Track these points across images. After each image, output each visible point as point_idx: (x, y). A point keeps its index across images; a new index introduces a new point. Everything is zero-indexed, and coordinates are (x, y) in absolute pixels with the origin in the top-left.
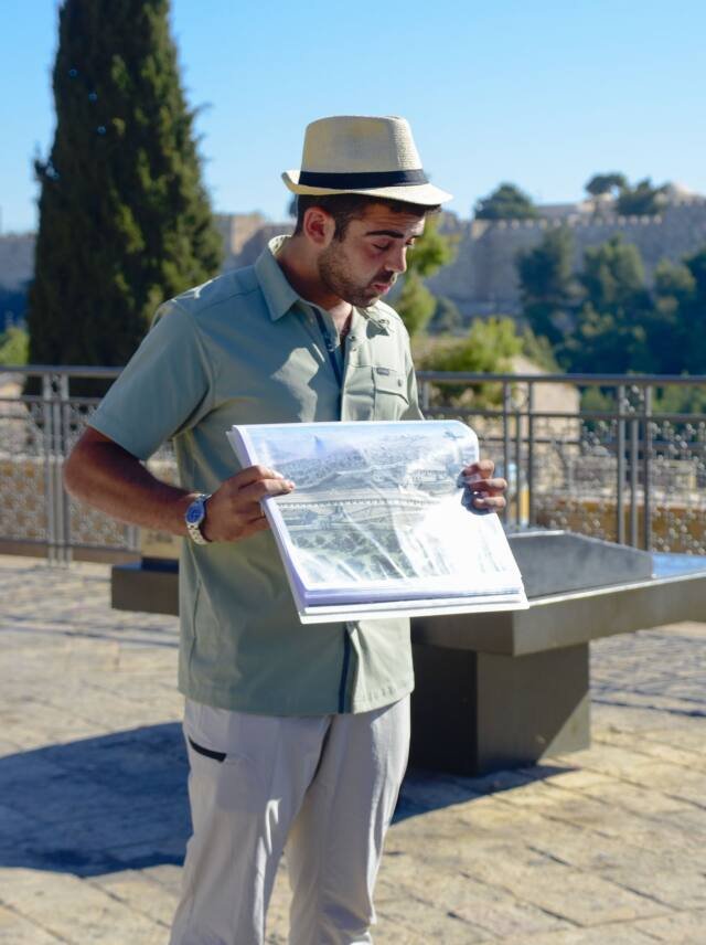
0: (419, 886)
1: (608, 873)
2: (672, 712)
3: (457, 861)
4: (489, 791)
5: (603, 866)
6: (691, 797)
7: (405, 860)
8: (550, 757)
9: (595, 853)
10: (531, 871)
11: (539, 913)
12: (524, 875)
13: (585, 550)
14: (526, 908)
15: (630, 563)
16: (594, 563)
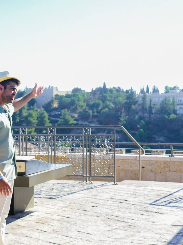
0: (18, 240)
1: (57, 233)
2: (46, 198)
3: (22, 234)
4: (19, 218)
5: (55, 231)
6: (63, 215)
7: (10, 235)
8: (27, 210)
9: (52, 229)
10: (40, 234)
11: (48, 243)
12: (40, 235)
13: (40, 163)
14: (45, 242)
15: (47, 166)
16: (41, 166)
